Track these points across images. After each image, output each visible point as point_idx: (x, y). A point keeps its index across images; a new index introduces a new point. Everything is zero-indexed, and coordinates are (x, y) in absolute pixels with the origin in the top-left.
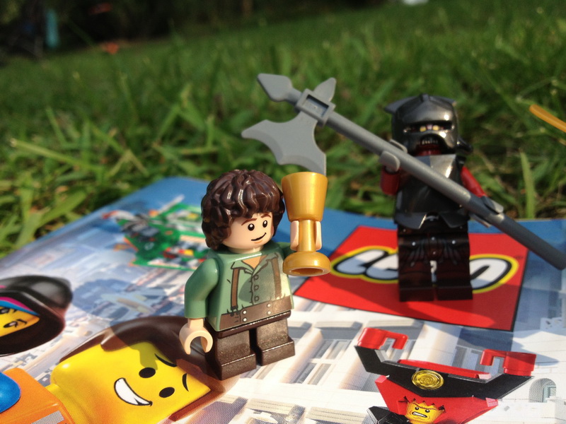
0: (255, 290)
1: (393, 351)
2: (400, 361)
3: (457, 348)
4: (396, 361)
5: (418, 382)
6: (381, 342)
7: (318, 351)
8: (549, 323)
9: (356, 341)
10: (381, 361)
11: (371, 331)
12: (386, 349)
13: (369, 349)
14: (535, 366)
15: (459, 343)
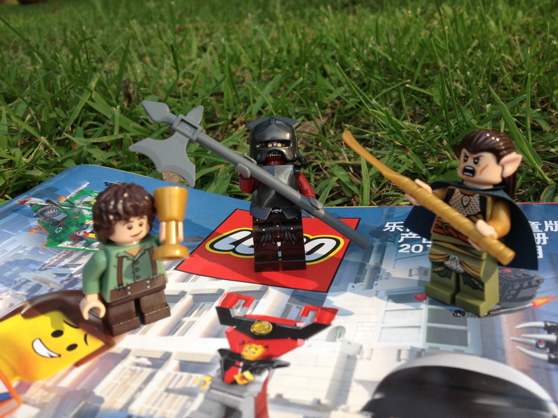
0: (137, 271)
1: (242, 309)
2: (245, 316)
3: (287, 305)
4: (243, 315)
5: (255, 330)
6: (235, 303)
7: (188, 312)
8: (353, 287)
9: (217, 303)
10: (233, 316)
11: (230, 295)
12: (237, 308)
13: (226, 309)
14: (336, 316)
15: (289, 301)
